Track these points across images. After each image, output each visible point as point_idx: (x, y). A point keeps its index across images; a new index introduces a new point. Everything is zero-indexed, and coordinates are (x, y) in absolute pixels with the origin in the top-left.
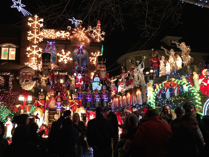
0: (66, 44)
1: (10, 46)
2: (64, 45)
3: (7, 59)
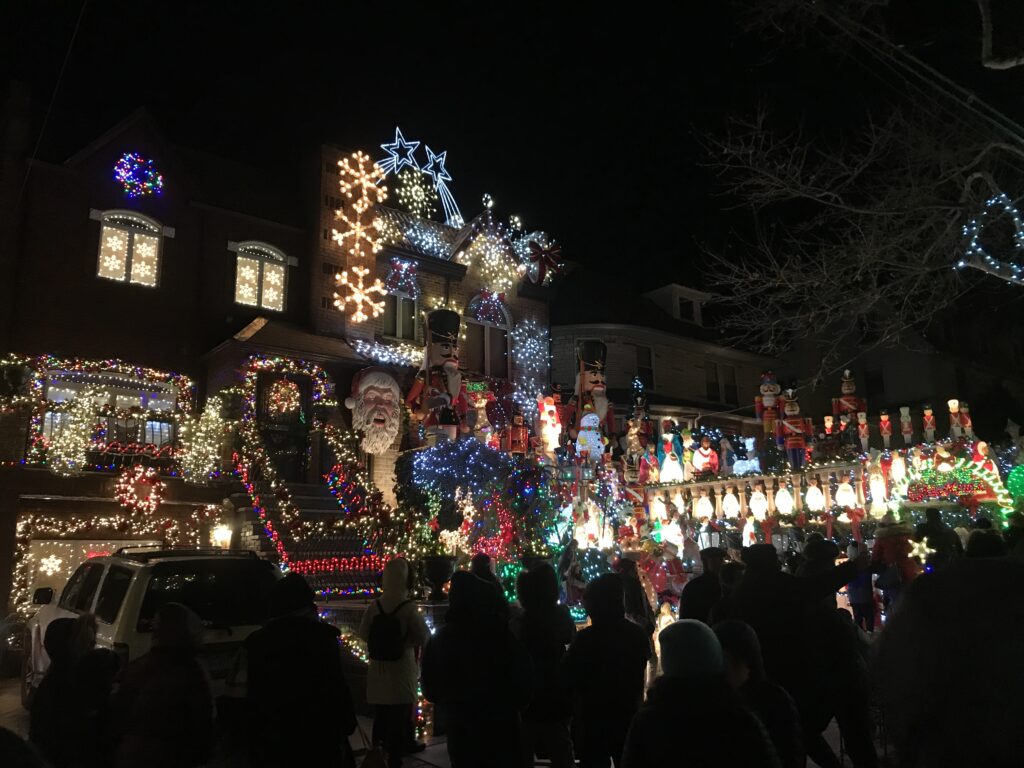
0: (449, 278)
1: (261, 252)
2: (442, 279)
3: (256, 304)
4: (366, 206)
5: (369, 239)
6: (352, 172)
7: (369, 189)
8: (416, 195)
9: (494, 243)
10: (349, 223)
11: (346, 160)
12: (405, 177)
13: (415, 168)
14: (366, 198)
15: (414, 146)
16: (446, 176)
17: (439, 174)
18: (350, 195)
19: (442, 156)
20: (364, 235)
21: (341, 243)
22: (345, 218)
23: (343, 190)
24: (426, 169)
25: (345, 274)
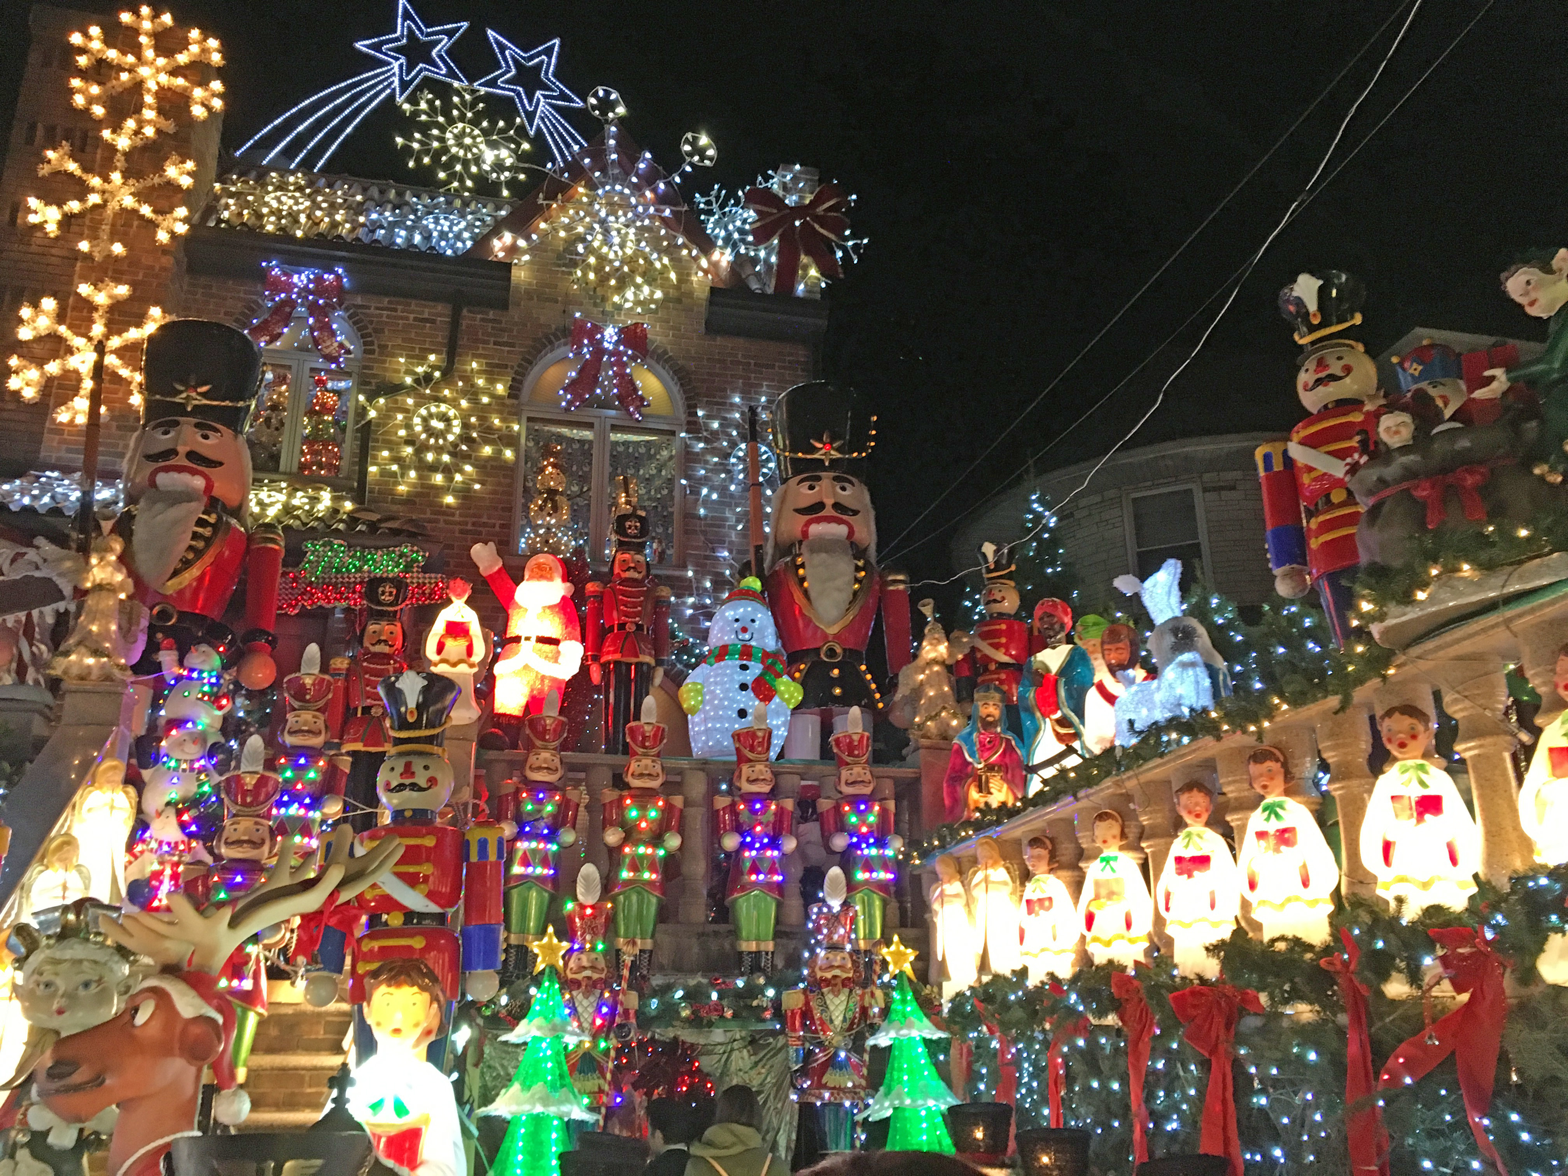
0: (458, 302)
2: (440, 308)
4: (149, 131)
5: (146, 210)
6: (112, 54)
7: (163, 94)
8: (460, 145)
9: (626, 206)
10: (85, 177)
11: (95, 31)
12: (423, 106)
13: (456, 84)
14: (149, 114)
15: (450, 33)
16: (563, 97)
17: (538, 94)
18: (98, 111)
19: (548, 52)
20: (129, 202)
21: (52, 229)
22: (72, 167)
23: (79, 100)
24: (492, 83)
25: (49, 304)
